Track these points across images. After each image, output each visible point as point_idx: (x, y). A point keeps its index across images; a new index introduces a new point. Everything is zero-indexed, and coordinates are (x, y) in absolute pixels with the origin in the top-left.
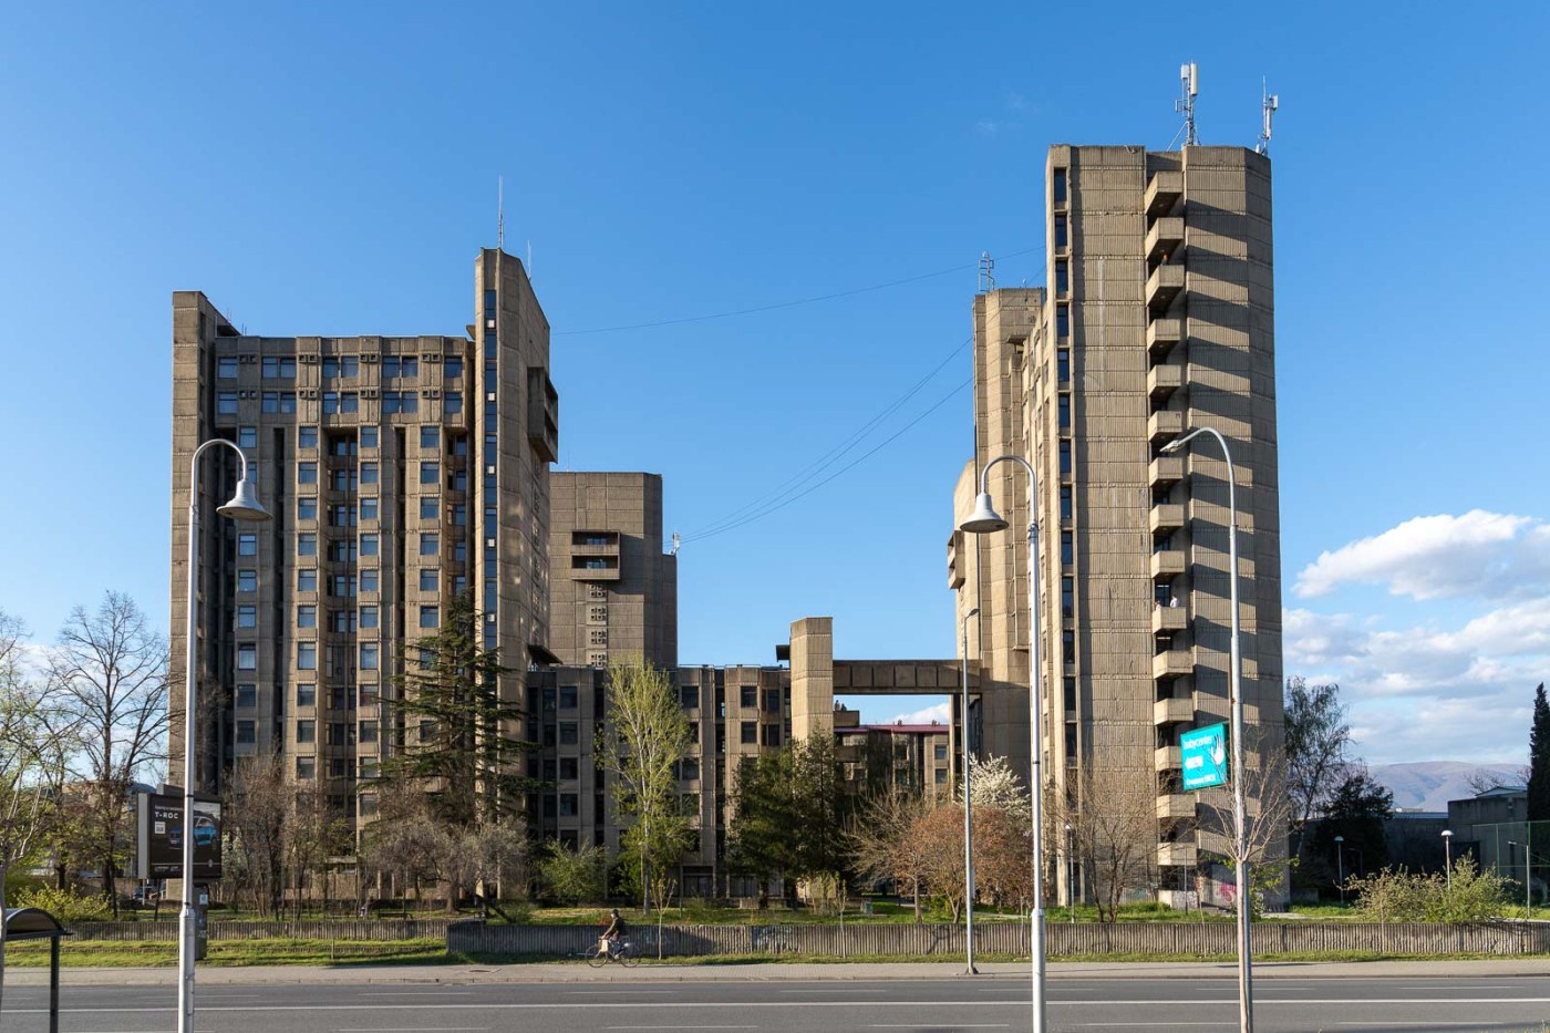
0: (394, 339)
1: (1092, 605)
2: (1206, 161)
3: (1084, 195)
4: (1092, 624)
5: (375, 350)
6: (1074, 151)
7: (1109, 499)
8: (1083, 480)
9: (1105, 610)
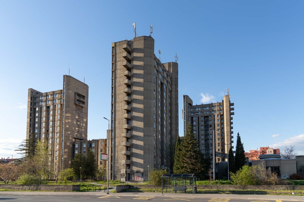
0: (55, 91)
1: (116, 125)
2: (137, 40)
3: (117, 51)
4: (116, 128)
5: (52, 93)
6: (115, 43)
7: (119, 105)
8: (115, 102)
9: (118, 126)
